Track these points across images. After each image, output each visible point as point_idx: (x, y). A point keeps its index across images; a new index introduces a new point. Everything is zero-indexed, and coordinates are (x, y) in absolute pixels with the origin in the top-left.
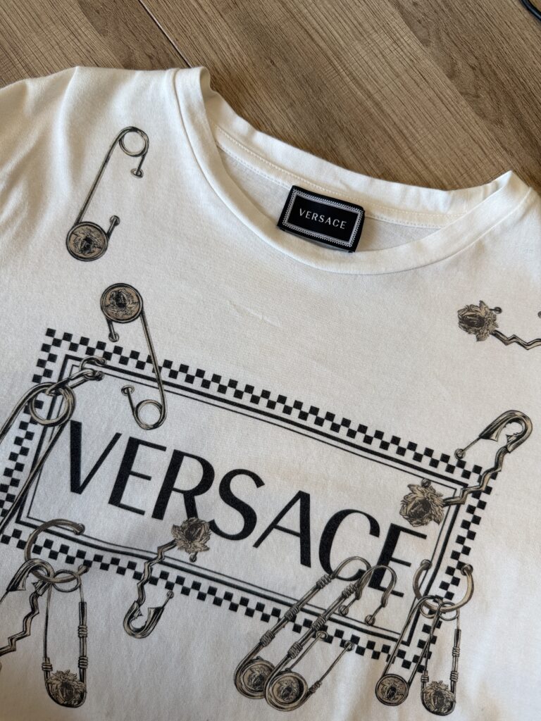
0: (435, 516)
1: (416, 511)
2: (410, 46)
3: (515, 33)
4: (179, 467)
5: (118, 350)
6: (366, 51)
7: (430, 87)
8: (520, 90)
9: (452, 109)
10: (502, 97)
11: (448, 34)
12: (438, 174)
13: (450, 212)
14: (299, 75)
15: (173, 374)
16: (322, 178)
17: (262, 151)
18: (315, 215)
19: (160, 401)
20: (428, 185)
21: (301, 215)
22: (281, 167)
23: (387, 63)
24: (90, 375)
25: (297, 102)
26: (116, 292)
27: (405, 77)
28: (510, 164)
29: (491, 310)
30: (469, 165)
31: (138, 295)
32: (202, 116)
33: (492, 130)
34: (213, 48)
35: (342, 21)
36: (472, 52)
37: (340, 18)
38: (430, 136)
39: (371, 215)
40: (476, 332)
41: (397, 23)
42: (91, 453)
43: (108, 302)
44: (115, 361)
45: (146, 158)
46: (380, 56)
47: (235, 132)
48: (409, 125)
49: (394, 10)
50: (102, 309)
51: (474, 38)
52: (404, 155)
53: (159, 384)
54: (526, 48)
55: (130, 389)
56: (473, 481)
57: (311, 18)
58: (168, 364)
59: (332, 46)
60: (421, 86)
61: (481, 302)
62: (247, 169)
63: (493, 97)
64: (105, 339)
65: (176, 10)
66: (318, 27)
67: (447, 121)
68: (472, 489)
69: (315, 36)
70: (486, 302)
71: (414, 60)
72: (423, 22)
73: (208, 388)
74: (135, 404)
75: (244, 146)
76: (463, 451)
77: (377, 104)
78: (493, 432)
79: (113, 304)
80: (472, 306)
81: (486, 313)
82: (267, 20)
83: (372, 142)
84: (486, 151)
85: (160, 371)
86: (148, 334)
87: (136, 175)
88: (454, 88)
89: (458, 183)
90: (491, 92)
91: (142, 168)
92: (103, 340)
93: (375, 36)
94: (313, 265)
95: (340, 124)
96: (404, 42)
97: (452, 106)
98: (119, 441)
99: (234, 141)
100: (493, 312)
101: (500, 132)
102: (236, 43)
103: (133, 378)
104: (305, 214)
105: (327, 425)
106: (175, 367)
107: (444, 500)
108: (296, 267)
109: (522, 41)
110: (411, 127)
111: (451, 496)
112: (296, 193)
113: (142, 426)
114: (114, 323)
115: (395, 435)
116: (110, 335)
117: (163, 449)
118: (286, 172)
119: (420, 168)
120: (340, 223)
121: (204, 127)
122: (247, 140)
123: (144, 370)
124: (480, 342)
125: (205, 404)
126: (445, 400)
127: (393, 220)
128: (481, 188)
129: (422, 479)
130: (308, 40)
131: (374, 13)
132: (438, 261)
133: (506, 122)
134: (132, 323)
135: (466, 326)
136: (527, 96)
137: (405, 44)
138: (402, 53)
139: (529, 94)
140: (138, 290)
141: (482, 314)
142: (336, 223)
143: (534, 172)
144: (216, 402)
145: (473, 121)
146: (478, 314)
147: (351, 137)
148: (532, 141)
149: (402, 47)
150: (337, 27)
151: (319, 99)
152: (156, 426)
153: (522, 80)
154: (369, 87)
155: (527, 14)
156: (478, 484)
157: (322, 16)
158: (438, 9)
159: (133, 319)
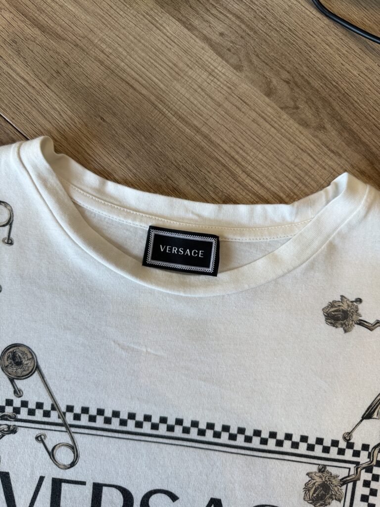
0: (335, 495)
1: (318, 494)
2: (225, 75)
3: (319, 40)
4: (101, 497)
5: (25, 404)
6: (186, 89)
7: (251, 109)
8: (335, 93)
9: (276, 125)
10: (319, 104)
11: (257, 56)
12: (274, 190)
13: (297, 220)
14: (130, 126)
15: (77, 417)
16: (175, 213)
17: (116, 199)
18: (175, 249)
19: (71, 443)
20: (267, 202)
21: (162, 250)
22: (136, 211)
23: (207, 95)
24: (6, 430)
25: (133, 152)
26: (11, 352)
27: (227, 105)
28: (339, 165)
29: (352, 302)
30: (302, 174)
31: (31, 352)
32: (53, 180)
33: (316, 137)
34: (46, 119)
35: (158, 66)
36: (283, 68)
37: (156, 64)
38: (260, 156)
39: (225, 239)
40: (342, 325)
41: (209, 56)
42: (23, 497)
43: (7, 363)
44: (24, 414)
45: (13, 226)
46: (199, 90)
47: (87, 187)
48: (239, 150)
49: (203, 45)
50: (3, 370)
51: (282, 54)
52: (240, 179)
53: (67, 428)
54: (332, 52)
55: (43, 437)
56: (364, 458)
57: (129, 70)
58: (70, 409)
59: (154, 91)
60: (243, 110)
61: (342, 296)
62: (105, 218)
63: (311, 105)
64: (11, 396)
65: (7, 92)
66: (137, 77)
67: (273, 137)
68: (364, 466)
69: (136, 85)
70: (346, 296)
71: (232, 88)
72: (232, 50)
73: (110, 423)
74: (50, 449)
75: (98, 198)
76: (349, 434)
77: (206, 137)
78: (374, 411)
79: (11, 363)
80: (335, 302)
81: (348, 306)
82: (89, 81)
83: (208, 174)
84: (315, 157)
85: (65, 416)
86: (47, 385)
87: (8, 243)
88: (273, 104)
89: (294, 193)
90: (309, 101)
91: (12, 236)
92: (11, 398)
93: (190, 72)
94: (182, 294)
95: (176, 164)
96: (218, 72)
97: (275, 122)
98: (44, 483)
99: (88, 195)
100: (355, 303)
101: (324, 137)
102: (66, 109)
103: (43, 426)
104: (165, 249)
105: (225, 436)
106: (77, 410)
107: (341, 480)
108: (168, 298)
109: (327, 47)
110: (241, 152)
111: (347, 475)
112: (153, 233)
113: (61, 467)
114: (15, 381)
115: (287, 432)
116: (15, 392)
117: (83, 483)
118: (141, 214)
119: (257, 188)
120: (199, 252)
121: (58, 189)
122: (101, 192)
123: (51, 418)
124: (347, 334)
125: (111, 439)
126: (325, 392)
127: (246, 239)
128: (322, 192)
129: (317, 466)
130: (131, 90)
131: (185, 52)
132: (295, 268)
133: (328, 126)
134: (31, 377)
135: (333, 321)
136: (342, 97)
137: (220, 74)
138: (219, 83)
139: (344, 95)
140: (30, 347)
141: (345, 307)
142: (195, 253)
143: (363, 168)
144: (120, 435)
145: (297, 133)
146: (341, 308)
147: (189, 174)
148: (355, 139)
149: (218, 77)
150: (155, 72)
151: (152, 144)
152: (73, 464)
153: (334, 83)
154: (196, 123)
155: (326, 21)
156: (368, 460)
157: (139, 66)
158: (244, 34)
159: (30, 374)
